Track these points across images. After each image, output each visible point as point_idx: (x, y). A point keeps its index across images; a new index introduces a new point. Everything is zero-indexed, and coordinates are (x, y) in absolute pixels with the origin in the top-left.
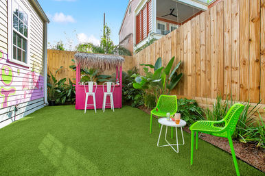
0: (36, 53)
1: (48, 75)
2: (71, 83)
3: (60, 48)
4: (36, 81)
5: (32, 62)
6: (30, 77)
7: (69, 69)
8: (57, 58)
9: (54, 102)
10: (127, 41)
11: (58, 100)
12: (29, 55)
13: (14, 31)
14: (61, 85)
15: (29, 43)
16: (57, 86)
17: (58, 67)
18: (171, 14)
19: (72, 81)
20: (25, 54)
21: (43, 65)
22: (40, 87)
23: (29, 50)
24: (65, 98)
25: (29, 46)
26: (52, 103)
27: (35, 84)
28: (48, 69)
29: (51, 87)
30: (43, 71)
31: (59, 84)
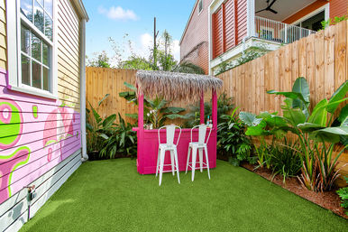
0: (68, 73)
1: (87, 110)
2: (122, 121)
3: (103, 64)
4: (69, 123)
5: (61, 89)
6: (59, 117)
7: (119, 98)
8: (100, 81)
9: (97, 154)
10: (195, 53)
11: (103, 151)
12: (55, 75)
13: (22, 21)
14: (109, 126)
15: (55, 52)
16: (101, 127)
17: (102, 96)
18: (268, 9)
19: (124, 117)
20: (48, 73)
21: (80, 94)
22: (75, 133)
23: (55, 67)
24: (115, 147)
25: (55, 59)
26: (93, 156)
27: (67, 130)
28: (87, 99)
29: (91, 130)
30: (79, 103)
31: (104, 124)
